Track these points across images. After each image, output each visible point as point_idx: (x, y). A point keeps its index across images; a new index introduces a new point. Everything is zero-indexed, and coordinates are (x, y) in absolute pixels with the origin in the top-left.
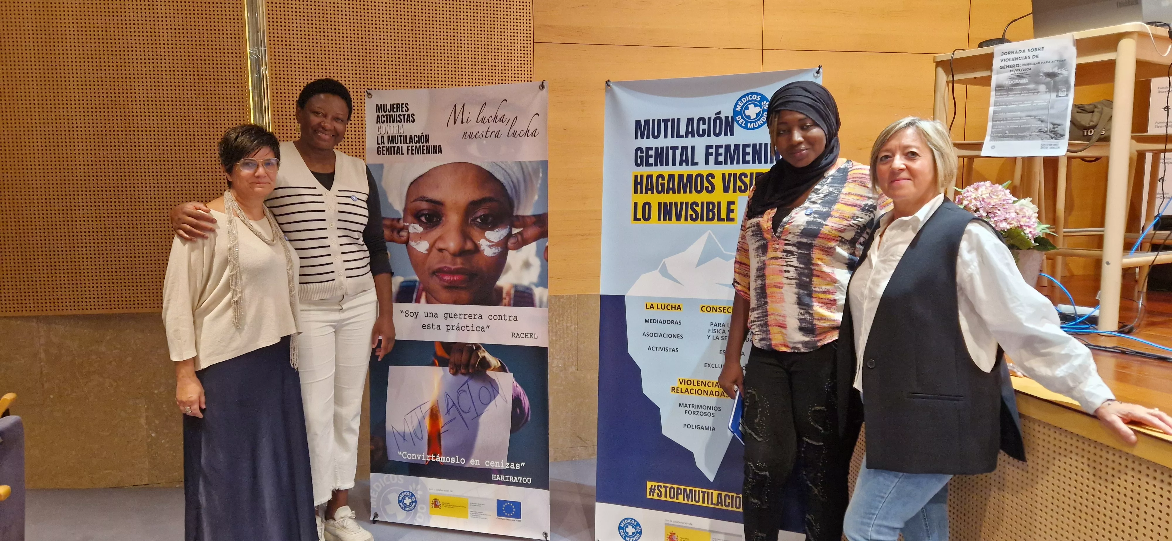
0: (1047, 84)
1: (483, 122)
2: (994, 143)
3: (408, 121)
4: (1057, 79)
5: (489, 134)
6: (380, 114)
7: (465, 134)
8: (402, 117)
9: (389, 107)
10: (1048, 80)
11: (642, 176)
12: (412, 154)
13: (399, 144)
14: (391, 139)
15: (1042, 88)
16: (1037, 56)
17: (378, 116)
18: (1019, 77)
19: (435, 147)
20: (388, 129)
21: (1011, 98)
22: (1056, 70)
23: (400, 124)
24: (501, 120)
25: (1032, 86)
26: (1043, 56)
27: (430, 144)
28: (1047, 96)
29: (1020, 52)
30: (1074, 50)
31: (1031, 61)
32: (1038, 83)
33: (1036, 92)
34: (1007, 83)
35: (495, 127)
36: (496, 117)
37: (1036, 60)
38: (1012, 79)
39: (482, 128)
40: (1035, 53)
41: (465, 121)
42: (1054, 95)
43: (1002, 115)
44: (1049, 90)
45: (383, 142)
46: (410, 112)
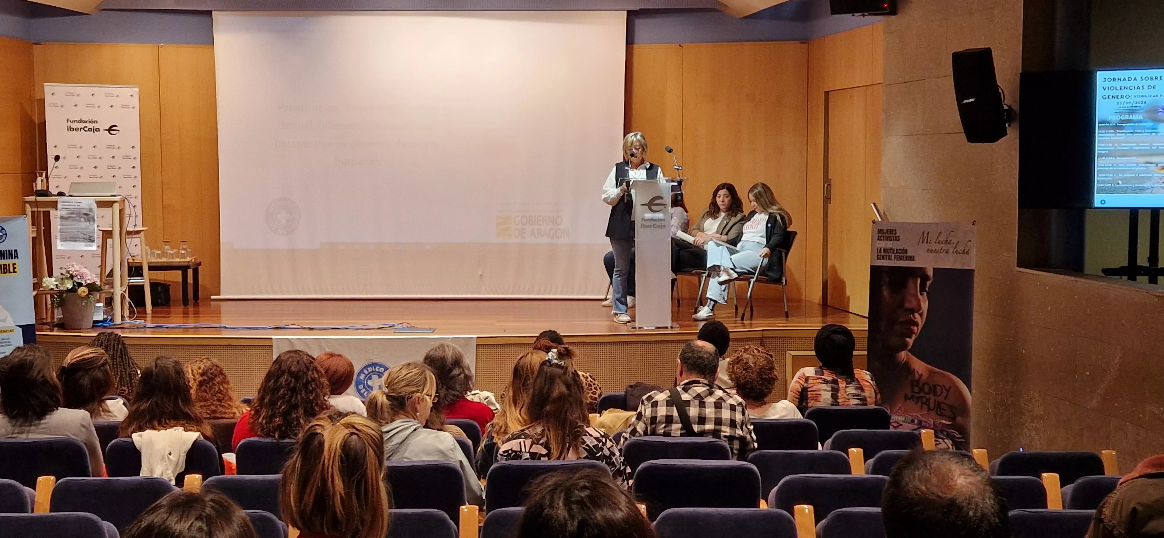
0: (85, 218)
2: (62, 243)
4: (90, 216)
10: (85, 216)
15: (83, 220)
16: (79, 206)
18: (72, 214)
21: (67, 223)
22: (88, 213)
25: (78, 218)
26: (82, 205)
28: (85, 223)
29: (71, 202)
30: (95, 205)
31: (76, 207)
32: (81, 217)
33: (80, 221)
34: (66, 216)
37: (78, 207)
38: (68, 214)
40: (79, 204)
42: (88, 223)
43: (64, 230)
44: (85, 221)
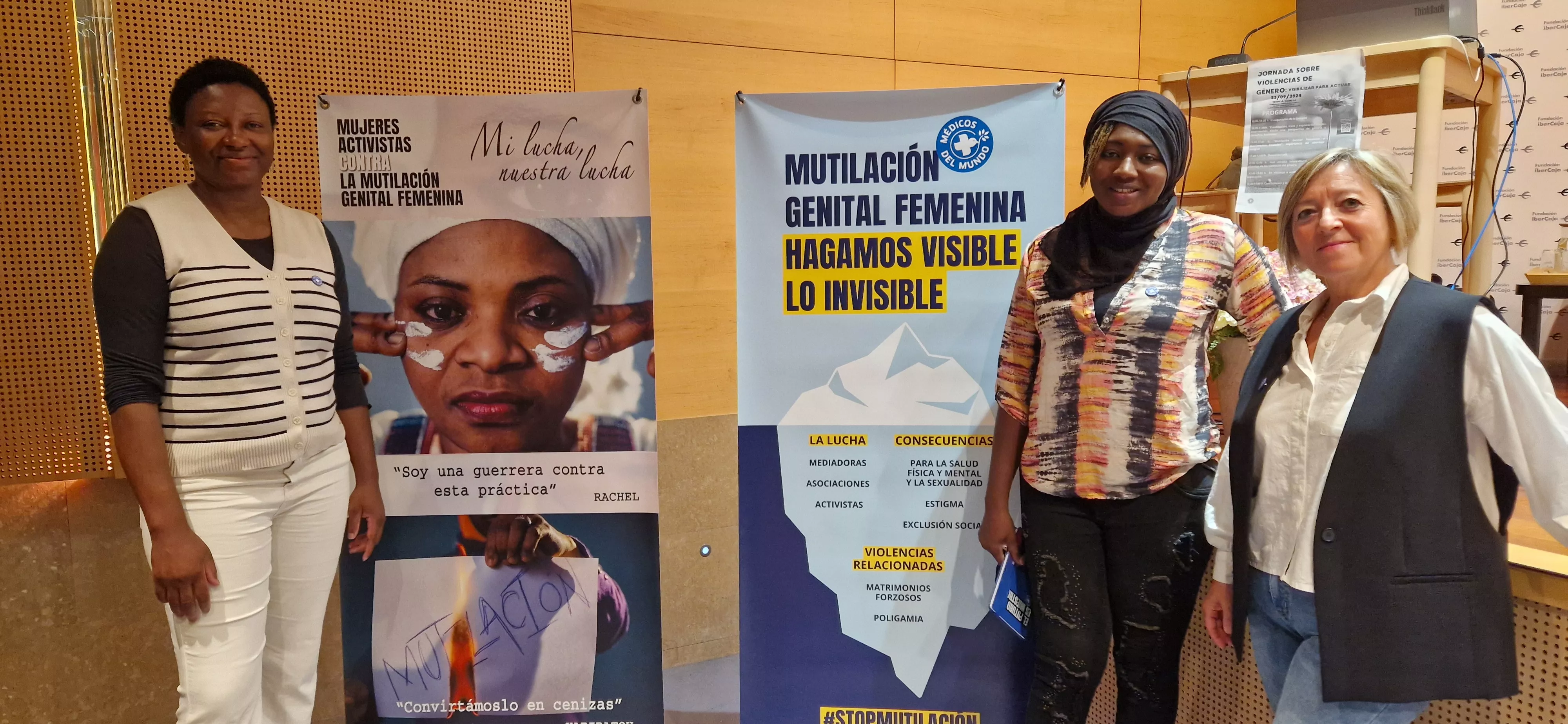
0: (1324, 117)
1: (535, 153)
2: (1250, 195)
3: (399, 148)
4: (1339, 109)
5: (546, 173)
6: (346, 137)
7: (504, 172)
8: (387, 143)
9: (361, 125)
10: (1326, 110)
11: (798, 242)
12: (408, 204)
13: (383, 189)
14: (368, 179)
15: (1317, 121)
16: (1310, 78)
17: (342, 139)
18: (1286, 106)
19: (450, 195)
20: (360, 162)
21: (1273, 134)
22: (1337, 97)
23: (385, 155)
24: (568, 151)
25: (1302, 119)
26: (1318, 77)
27: (441, 188)
28: (1324, 133)
29: (1285, 72)
30: (1362, 71)
31: (1302, 84)
32: (1311, 114)
33: (1309, 126)
34: (1268, 113)
35: (556, 162)
36: (559, 145)
37: (1308, 83)
38: (1275, 107)
39: (535, 163)
40: (1307, 74)
41: (503, 150)
42: (1334, 131)
43: (1262, 157)
44: (1327, 124)
45: (352, 184)
46: (402, 135)
